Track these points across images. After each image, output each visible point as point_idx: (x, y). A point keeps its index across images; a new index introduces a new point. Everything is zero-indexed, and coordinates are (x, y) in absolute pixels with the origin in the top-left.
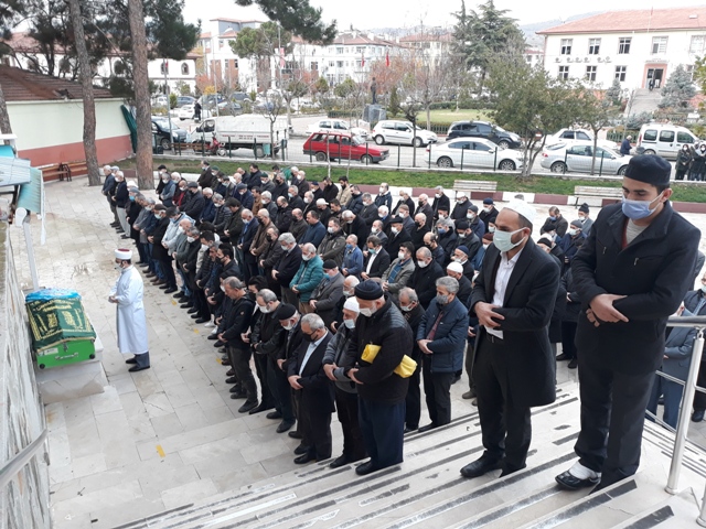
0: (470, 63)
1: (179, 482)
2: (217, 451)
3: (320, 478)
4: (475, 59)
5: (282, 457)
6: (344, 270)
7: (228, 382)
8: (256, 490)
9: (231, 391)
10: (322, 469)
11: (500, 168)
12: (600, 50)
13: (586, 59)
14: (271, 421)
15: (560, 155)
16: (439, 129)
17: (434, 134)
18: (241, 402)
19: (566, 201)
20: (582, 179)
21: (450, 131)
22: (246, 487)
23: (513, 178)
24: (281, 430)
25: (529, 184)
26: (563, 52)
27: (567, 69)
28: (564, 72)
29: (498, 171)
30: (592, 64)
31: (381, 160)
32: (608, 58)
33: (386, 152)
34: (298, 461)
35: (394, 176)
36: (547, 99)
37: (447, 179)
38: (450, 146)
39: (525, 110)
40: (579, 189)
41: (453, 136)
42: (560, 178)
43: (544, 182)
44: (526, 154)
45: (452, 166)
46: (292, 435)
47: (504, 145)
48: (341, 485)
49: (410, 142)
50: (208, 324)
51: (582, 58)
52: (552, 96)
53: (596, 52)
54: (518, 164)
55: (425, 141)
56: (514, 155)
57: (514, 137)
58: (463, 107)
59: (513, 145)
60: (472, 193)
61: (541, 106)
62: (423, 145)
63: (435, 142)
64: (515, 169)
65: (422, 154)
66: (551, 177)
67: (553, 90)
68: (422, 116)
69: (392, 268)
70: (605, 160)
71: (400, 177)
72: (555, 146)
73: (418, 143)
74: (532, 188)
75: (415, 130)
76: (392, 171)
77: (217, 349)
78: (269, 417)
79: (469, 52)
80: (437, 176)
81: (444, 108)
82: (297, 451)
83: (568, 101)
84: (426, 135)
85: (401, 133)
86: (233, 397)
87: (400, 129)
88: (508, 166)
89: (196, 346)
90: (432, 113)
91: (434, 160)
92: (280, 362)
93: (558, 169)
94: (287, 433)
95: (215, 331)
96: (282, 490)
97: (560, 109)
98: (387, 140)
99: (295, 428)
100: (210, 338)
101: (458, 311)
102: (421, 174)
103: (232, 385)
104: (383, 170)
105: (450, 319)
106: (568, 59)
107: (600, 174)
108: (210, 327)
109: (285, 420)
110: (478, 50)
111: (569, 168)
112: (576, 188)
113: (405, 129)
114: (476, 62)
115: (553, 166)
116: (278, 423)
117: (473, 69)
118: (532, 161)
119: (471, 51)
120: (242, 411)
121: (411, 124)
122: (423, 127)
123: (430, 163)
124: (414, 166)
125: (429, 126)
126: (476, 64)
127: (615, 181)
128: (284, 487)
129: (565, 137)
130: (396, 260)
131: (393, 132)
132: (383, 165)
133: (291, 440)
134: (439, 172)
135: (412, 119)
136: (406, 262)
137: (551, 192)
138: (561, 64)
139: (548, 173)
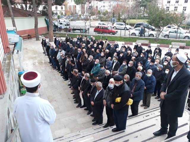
0: (141, 6)
1: (60, 128)
2: (70, 120)
3: (100, 131)
4: (142, 5)
5: (89, 122)
6: (106, 67)
7: (73, 98)
8: (81, 134)
9: (74, 101)
10: (100, 128)
11: (149, 36)
12: (179, 2)
13: (175, 5)
14: (85, 111)
15: (167, 33)
16: (132, 25)
17: (130, 26)
18: (77, 104)
19: (169, 46)
20: (173, 40)
21: (135, 26)
22: (78, 132)
23: (154, 40)
24: (88, 114)
25: (158, 41)
26: (168, 3)
27: (169, 8)
28: (168, 8)
29: (149, 37)
30: (176, 6)
31: (115, 34)
32: (181, 4)
33: (117, 32)
34: (93, 124)
35: (119, 38)
36: (165, 17)
37: (134, 39)
38: (135, 30)
39: (158, 20)
40: (173, 43)
41: (136, 27)
42: (167, 40)
43: (162, 41)
44: (157, 33)
45: (136, 36)
46: (91, 115)
47: (150, 30)
48: (107, 136)
49: (124, 29)
50: (68, 81)
51: (173, 4)
52: (166, 16)
53: (178, 3)
54: (155, 35)
55: (128, 28)
56: (154, 33)
57: (154, 28)
58: (138, 18)
59: (153, 30)
60: (142, 44)
61: (163, 19)
62: (127, 30)
63: (131, 29)
64: (154, 37)
65: (127, 32)
66: (164, 39)
67: (166, 14)
68: (127, 21)
69: (121, 67)
70: (181, 34)
71: (121, 39)
72: (166, 30)
73: (126, 29)
74: (159, 42)
75: (125, 25)
76: (118, 37)
77: (70, 88)
78: (85, 109)
79: (140, 3)
80: (132, 39)
81: (133, 19)
82: (93, 121)
83: (171, 17)
84: (128, 27)
85: (121, 26)
86: (75, 103)
87: (121, 25)
88: (152, 36)
89: (64, 87)
90: (130, 20)
91: (131, 34)
92: (88, 95)
93: (166, 37)
94: (90, 115)
95: (70, 83)
96: (89, 135)
97: (168, 20)
98: (117, 28)
99: (92, 113)
100: (68, 85)
101: (141, 83)
102: (127, 38)
103: (75, 99)
104: (116, 37)
105: (140, 85)
106: (169, 5)
107: (179, 39)
108: (68, 82)
109: (89, 111)
110: (143, 2)
111: (169, 37)
112: (172, 43)
113: (122, 25)
114: (142, 6)
115: (165, 36)
116: (87, 111)
117: (141, 8)
118: (159, 35)
119: (141, 3)
120: (77, 107)
121: (124, 24)
122: (128, 24)
123: (129, 35)
124: (125, 36)
125: (129, 24)
126: (143, 6)
127: (183, 41)
128: (90, 134)
129: (168, 27)
130: (122, 65)
131: (119, 26)
132: (116, 35)
133: (91, 117)
134: (132, 37)
135: (125, 22)
136: (125, 66)
137: (164, 44)
138: (167, 6)
139: (163, 38)
